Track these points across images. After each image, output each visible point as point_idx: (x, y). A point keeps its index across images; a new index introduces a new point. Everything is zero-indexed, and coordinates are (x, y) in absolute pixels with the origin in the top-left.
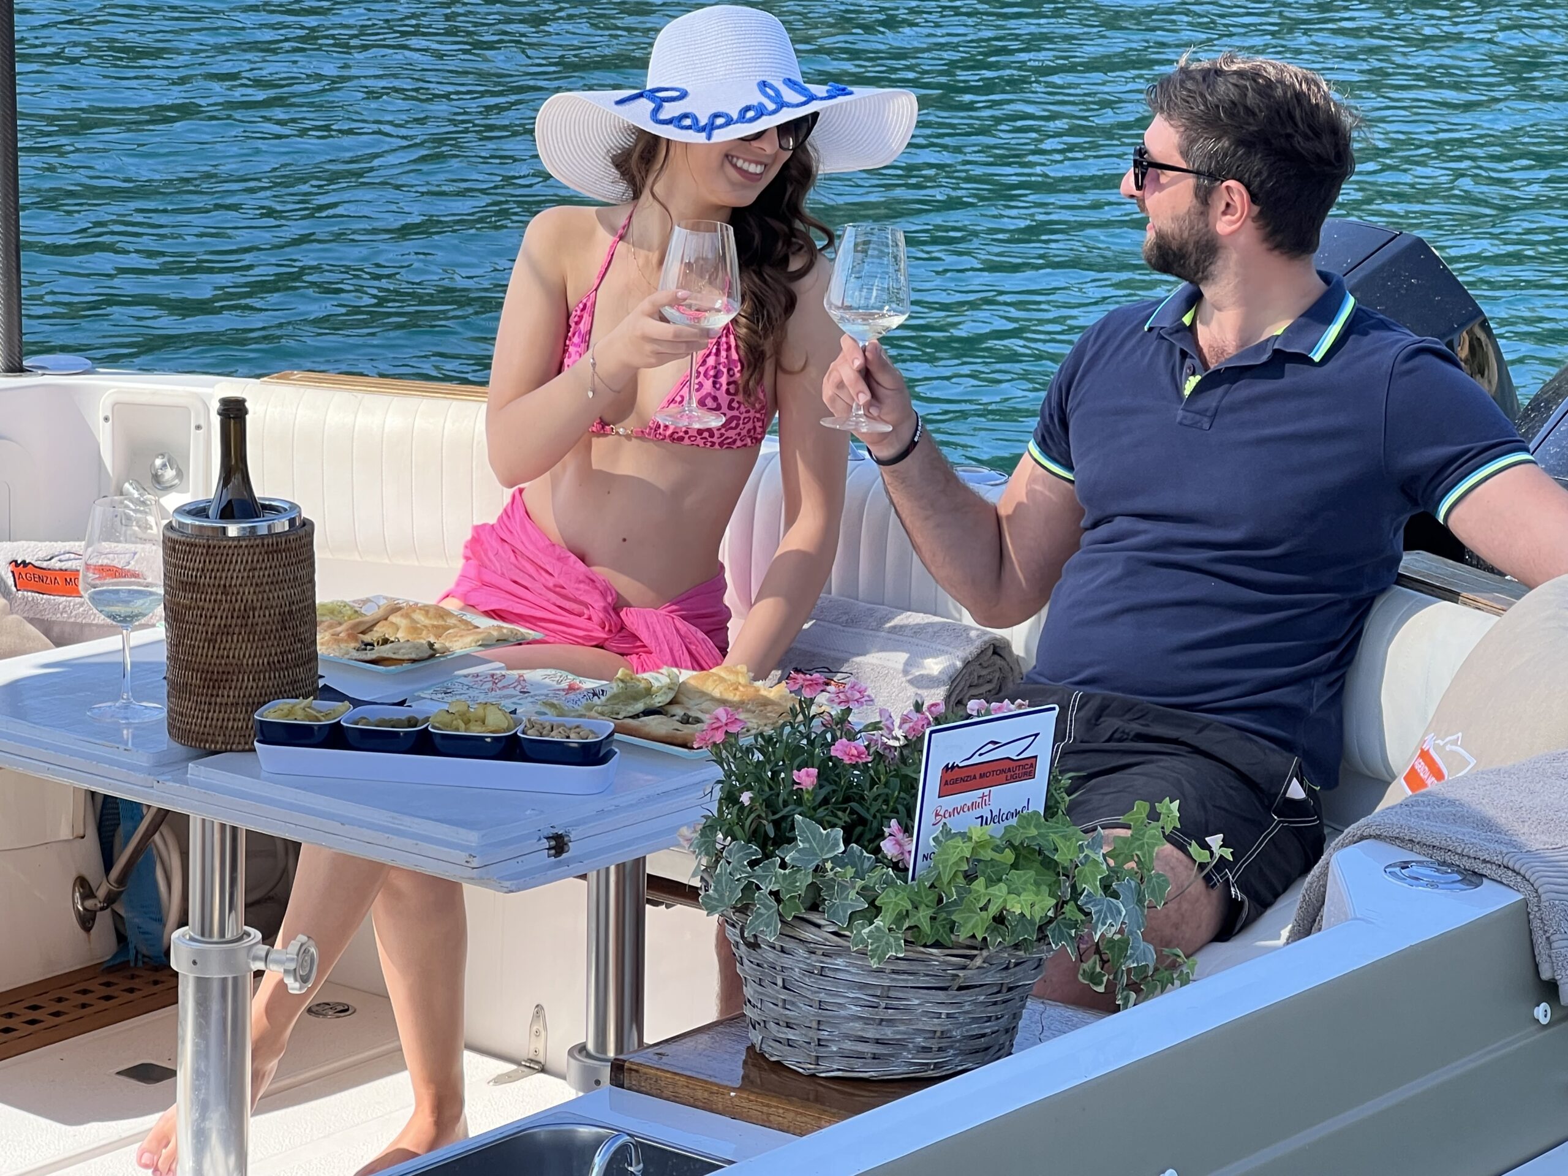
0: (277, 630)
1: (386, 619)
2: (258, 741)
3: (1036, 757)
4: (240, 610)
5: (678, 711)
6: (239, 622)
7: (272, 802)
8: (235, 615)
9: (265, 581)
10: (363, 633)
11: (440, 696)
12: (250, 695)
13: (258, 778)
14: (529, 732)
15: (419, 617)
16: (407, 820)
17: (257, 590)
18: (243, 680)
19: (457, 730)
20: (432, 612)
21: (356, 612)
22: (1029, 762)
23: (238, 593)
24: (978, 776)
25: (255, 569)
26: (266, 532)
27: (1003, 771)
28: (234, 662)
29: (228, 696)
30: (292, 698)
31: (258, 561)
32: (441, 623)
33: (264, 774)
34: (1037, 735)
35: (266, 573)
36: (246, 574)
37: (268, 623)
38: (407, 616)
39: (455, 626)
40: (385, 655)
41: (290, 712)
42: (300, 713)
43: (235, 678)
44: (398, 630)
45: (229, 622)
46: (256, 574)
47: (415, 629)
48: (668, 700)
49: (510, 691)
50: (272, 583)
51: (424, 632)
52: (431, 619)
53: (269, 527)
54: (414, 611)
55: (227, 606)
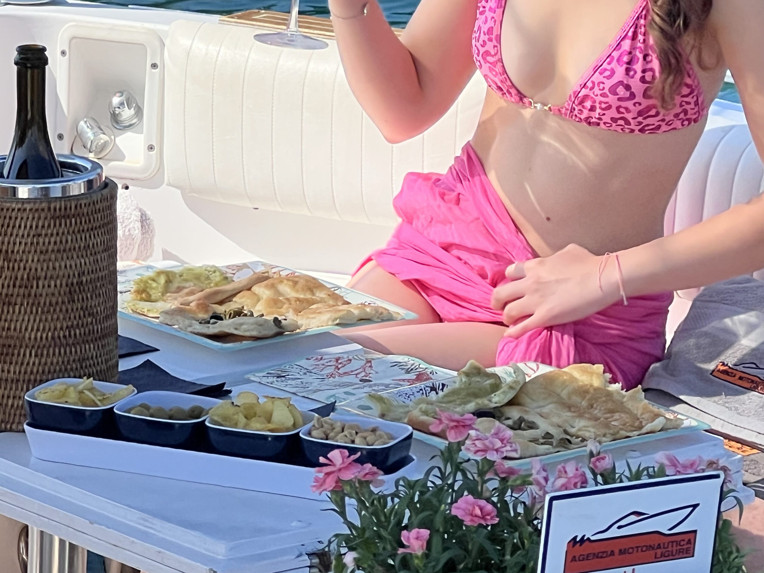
0: (63, 302)
1: (249, 289)
2: (28, 424)
3: (695, 532)
4: (22, 279)
5: (515, 413)
6: (22, 291)
7: (31, 492)
8: (18, 284)
9: (50, 248)
10: (221, 303)
11: (271, 379)
12: (32, 372)
13: (26, 465)
14: (314, 433)
15: (286, 289)
16: (158, 523)
17: (42, 257)
18: (24, 355)
19: (236, 425)
20: (302, 282)
21: (226, 278)
22: (686, 537)
23: (21, 260)
24: (617, 552)
25: (39, 235)
26: (60, 195)
27: (651, 547)
28: (16, 334)
29: (9, 372)
30: (75, 377)
31: (43, 227)
32: (309, 296)
33: (33, 460)
34: (695, 506)
35: (53, 240)
36: (29, 240)
37: (53, 294)
38: (273, 286)
39: (322, 301)
40: (227, 330)
41: (64, 394)
42: (73, 396)
43: (16, 352)
44: (259, 300)
45: (10, 292)
46: (41, 240)
47: (275, 302)
48: (506, 401)
49: (351, 379)
50: (59, 251)
51: (286, 306)
52: (297, 291)
53: (64, 189)
54: (281, 282)
55: (9, 274)
